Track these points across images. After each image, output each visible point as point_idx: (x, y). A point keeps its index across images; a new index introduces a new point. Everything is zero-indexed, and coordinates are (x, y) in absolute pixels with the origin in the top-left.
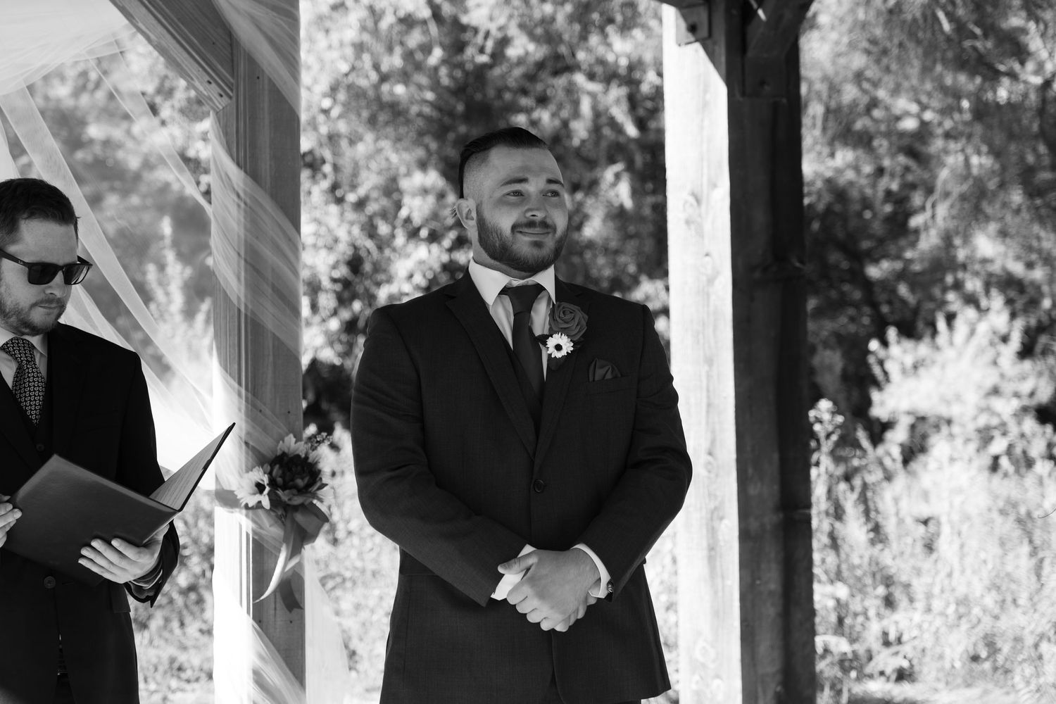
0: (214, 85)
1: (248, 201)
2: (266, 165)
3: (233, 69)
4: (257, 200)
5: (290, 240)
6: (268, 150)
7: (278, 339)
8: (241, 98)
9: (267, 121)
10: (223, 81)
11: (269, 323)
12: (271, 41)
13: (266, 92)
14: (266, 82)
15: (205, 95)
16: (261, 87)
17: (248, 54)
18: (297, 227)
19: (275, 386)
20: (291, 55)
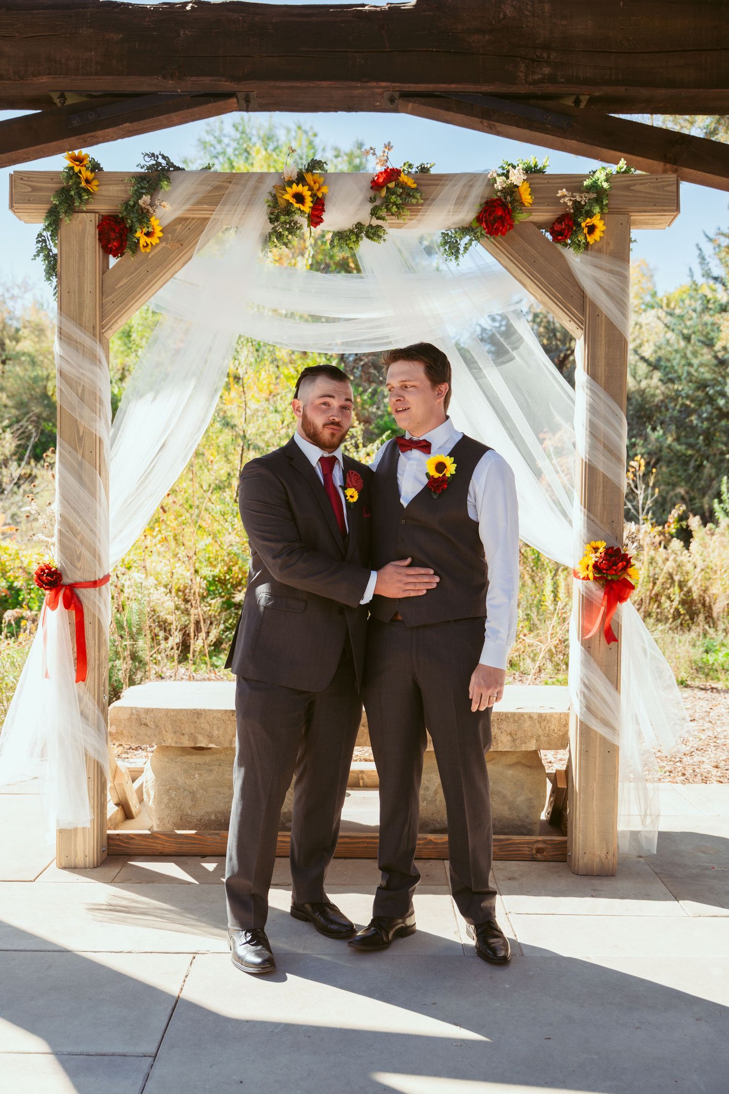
0: (572, 322)
1: (589, 392)
2: (601, 370)
3: (583, 313)
5: (618, 416)
6: (603, 360)
8: (587, 329)
9: (603, 342)
10: (577, 319)
11: (601, 468)
12: (608, 293)
13: (603, 324)
14: (603, 318)
16: (599, 321)
17: (593, 302)
18: (621, 408)
19: (604, 505)
20: (621, 299)
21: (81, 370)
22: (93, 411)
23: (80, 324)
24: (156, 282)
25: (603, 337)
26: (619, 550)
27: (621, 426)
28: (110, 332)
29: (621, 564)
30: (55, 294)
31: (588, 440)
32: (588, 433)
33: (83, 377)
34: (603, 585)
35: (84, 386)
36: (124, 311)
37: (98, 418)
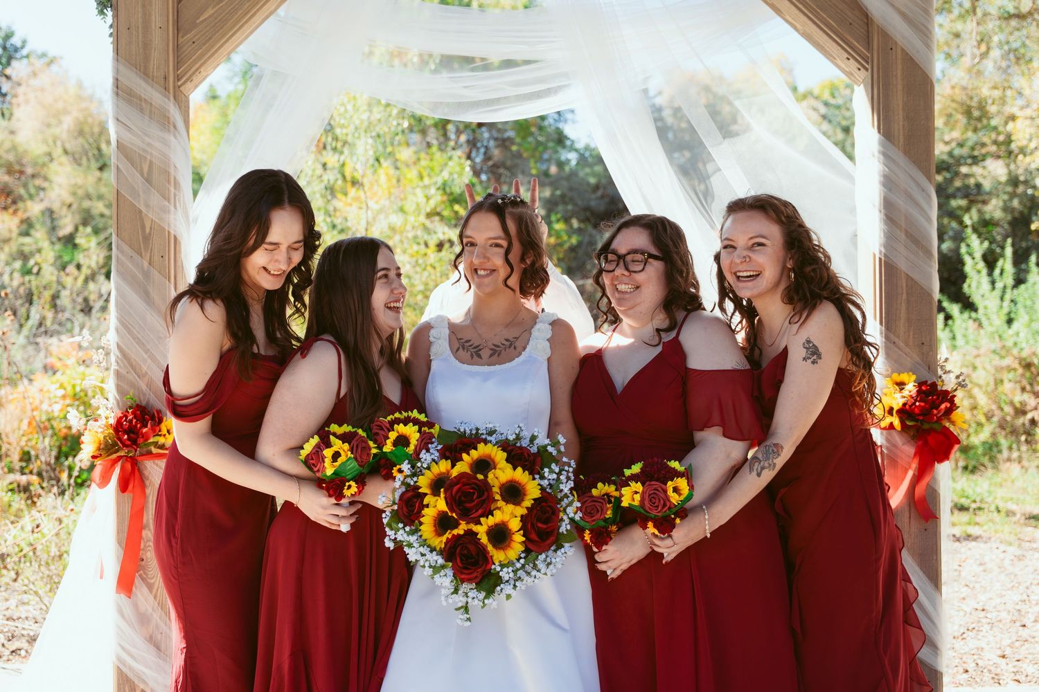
0: (852, 60)
1: (881, 157)
2: (898, 125)
3: (868, 43)
4: (890, 157)
5: (923, 190)
6: (901, 112)
7: (912, 279)
8: (875, 70)
9: (900, 87)
10: (860, 55)
11: (902, 265)
12: (904, 15)
13: (899, 61)
14: (899, 52)
15: (847, 72)
16: (894, 57)
17: (882, 29)
18: (929, 178)
19: (909, 320)
20: (924, 26)
21: (147, 138)
22: (165, 198)
23: (145, 73)
24: (255, 14)
25: (899, 81)
26: (934, 385)
27: (931, 207)
28: (189, 85)
29: (943, 406)
30: (111, 35)
31: (883, 226)
32: (882, 216)
33: (150, 150)
34: (913, 438)
35: (151, 162)
36: (207, 56)
37: (172, 208)
